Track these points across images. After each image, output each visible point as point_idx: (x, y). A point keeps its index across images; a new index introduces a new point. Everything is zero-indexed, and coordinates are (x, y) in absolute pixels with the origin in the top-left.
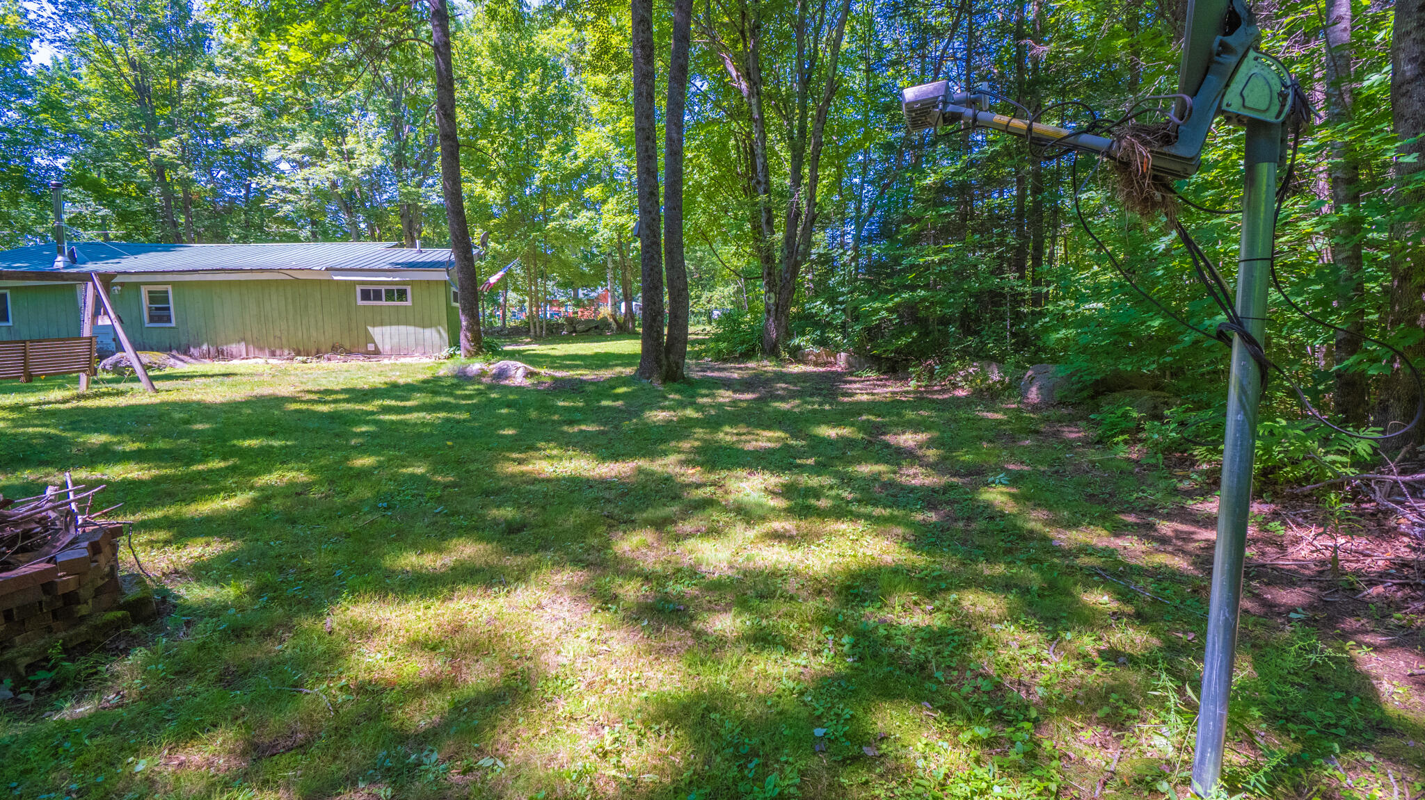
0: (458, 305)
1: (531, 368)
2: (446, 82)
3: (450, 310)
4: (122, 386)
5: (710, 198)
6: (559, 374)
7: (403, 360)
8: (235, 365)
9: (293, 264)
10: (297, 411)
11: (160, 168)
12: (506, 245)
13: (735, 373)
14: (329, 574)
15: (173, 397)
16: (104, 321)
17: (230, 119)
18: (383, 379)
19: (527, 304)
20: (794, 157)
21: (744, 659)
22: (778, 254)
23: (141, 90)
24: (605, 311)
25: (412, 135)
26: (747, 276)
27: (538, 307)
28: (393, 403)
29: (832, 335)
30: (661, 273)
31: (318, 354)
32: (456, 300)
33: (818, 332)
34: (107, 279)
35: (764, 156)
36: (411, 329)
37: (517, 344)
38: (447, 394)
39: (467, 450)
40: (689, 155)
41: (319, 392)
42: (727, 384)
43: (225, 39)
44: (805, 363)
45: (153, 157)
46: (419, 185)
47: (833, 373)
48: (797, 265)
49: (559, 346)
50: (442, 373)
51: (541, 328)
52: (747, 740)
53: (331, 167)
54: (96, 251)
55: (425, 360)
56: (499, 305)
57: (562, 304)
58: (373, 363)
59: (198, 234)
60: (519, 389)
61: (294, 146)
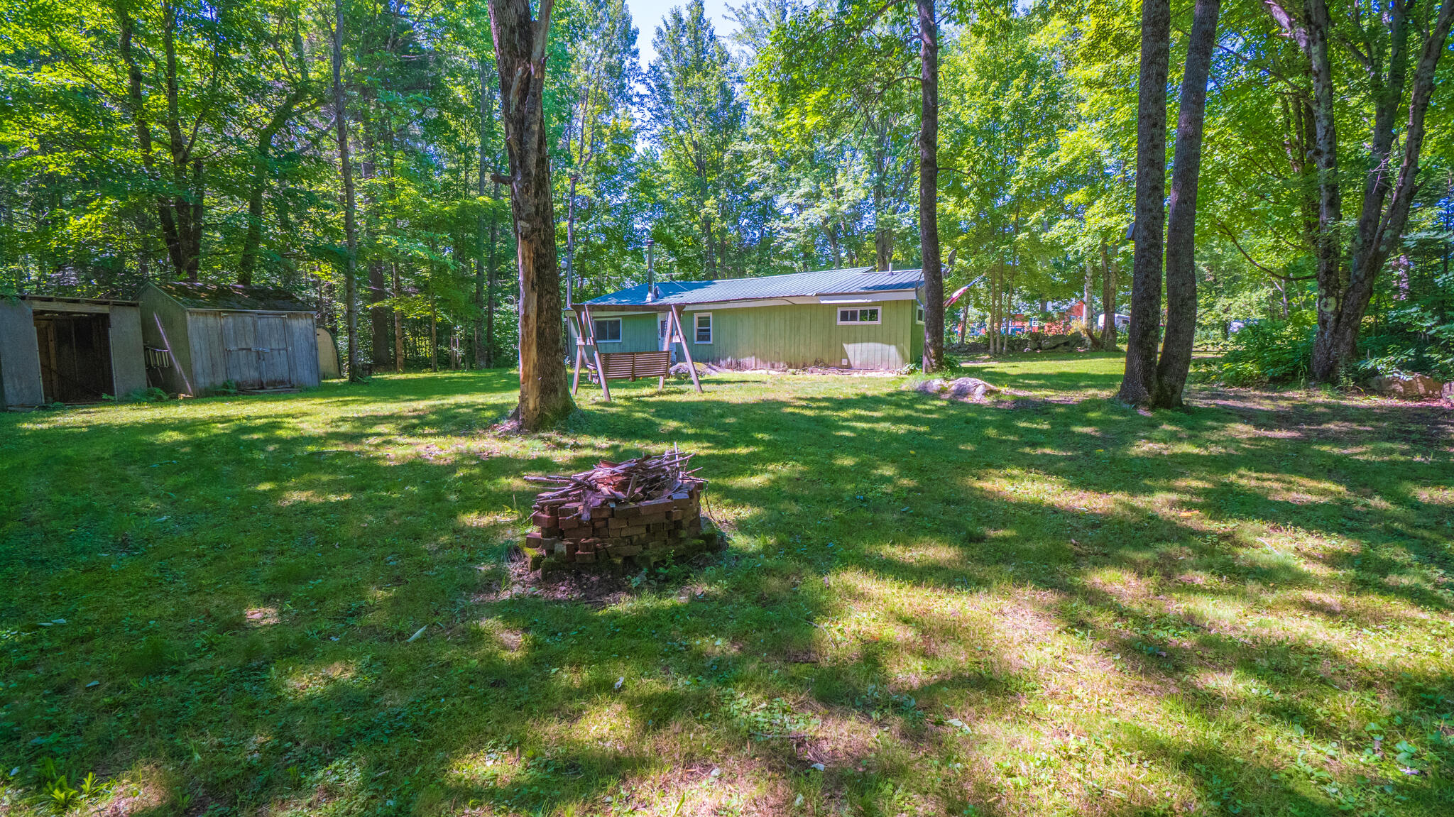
0: (922, 323)
1: (991, 386)
2: (929, 112)
3: (914, 327)
4: (683, 387)
5: (1237, 181)
6: (1021, 393)
7: (869, 374)
8: (747, 375)
9: (793, 292)
10: (792, 414)
11: (708, 221)
12: (972, 260)
13: (1263, 403)
14: (824, 544)
15: (712, 397)
16: (676, 340)
17: (755, 178)
18: (855, 391)
19: (988, 320)
20: (1381, 112)
21: (1245, 725)
22: (1346, 245)
23: (700, 164)
24: (1079, 325)
25: (893, 165)
26: (1291, 275)
27: (1000, 322)
28: (863, 413)
29: (1436, 356)
30: (1159, 280)
31: (804, 367)
32: (920, 318)
33: (1412, 352)
34: (680, 308)
35: (1331, 119)
36: (879, 346)
37: (974, 360)
38: (907, 407)
39: (928, 460)
40: (1210, 133)
41: (806, 399)
42: (1247, 416)
43: (755, 113)
44: (1382, 394)
45: (703, 214)
46: (894, 212)
47: (1433, 410)
48: (1379, 258)
49: (1021, 364)
50: (904, 388)
51: (1002, 344)
52: (1239, 802)
53: (825, 206)
54: (670, 288)
55: (889, 375)
56: (959, 321)
57: (1028, 318)
58: (845, 376)
59: (728, 271)
60: (978, 408)
61: (798, 192)
